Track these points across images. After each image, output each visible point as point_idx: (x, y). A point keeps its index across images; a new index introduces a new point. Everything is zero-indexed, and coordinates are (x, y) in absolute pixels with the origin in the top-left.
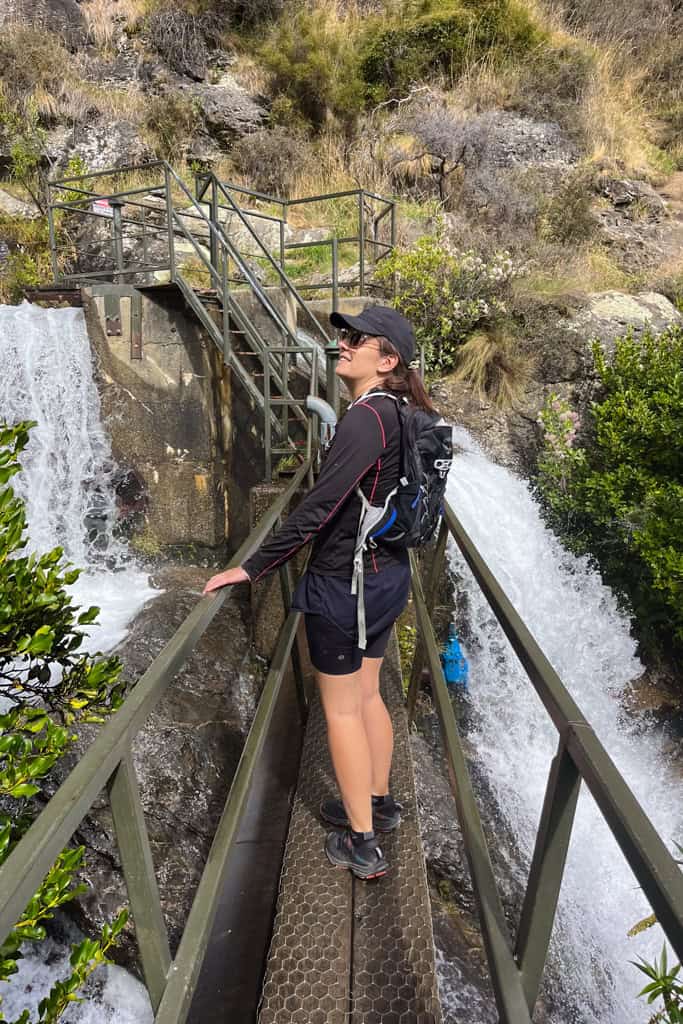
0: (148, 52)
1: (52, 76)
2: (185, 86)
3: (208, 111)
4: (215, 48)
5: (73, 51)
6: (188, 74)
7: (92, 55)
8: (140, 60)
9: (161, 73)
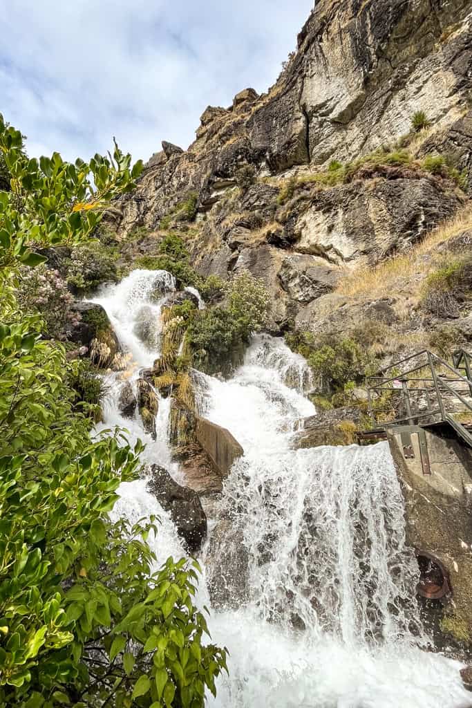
0: (426, 314)
1: (380, 337)
2: (448, 322)
3: (464, 330)
4: (463, 301)
5: (390, 324)
6: (449, 317)
7: (399, 324)
8: (423, 318)
9: (434, 321)
